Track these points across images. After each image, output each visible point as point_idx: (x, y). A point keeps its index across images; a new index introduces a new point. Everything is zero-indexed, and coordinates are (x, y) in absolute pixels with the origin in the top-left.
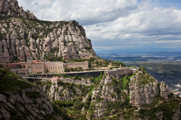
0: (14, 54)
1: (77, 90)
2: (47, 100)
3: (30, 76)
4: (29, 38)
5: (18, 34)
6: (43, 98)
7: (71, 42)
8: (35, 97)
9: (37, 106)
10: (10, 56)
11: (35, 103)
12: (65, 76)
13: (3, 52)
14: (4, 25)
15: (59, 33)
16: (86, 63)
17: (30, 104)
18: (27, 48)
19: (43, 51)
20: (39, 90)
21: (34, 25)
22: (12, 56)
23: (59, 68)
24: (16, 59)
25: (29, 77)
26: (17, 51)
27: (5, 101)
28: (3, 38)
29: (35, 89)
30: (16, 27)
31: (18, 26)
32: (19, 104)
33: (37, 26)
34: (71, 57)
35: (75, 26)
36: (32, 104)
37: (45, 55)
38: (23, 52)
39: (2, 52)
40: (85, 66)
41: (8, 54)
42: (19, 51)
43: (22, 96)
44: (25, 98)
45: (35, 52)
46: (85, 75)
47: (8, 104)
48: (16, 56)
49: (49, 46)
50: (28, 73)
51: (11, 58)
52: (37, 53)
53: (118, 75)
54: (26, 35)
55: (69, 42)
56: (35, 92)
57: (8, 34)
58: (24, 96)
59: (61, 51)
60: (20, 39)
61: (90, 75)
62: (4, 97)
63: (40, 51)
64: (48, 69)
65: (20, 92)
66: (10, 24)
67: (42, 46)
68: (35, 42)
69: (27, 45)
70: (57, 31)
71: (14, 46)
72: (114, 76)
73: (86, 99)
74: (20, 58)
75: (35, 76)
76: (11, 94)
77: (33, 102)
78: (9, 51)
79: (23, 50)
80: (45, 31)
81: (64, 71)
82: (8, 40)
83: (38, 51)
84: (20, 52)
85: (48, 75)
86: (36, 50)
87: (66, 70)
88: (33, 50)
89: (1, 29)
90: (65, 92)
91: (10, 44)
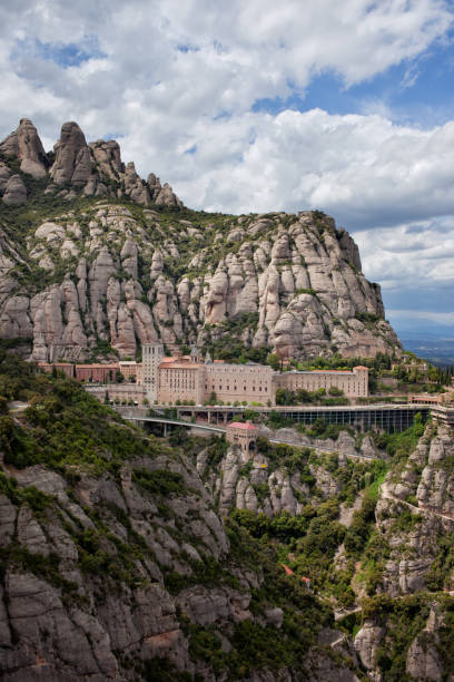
0: (98, 331)
1: (322, 475)
2: (206, 506)
3: (152, 413)
4: (153, 274)
5: (115, 261)
6: (195, 496)
7: (303, 291)
8: (165, 492)
9: (171, 524)
10: (88, 336)
11: (164, 513)
12: (278, 420)
13: (65, 322)
14: (71, 229)
15: (262, 257)
16: (361, 374)
17: (148, 516)
18: (143, 311)
19: (201, 323)
20: (180, 465)
21: (171, 228)
22: (92, 338)
23: (257, 389)
24: (104, 348)
25: (148, 416)
26: (112, 323)
27: (62, 496)
28: (67, 275)
29: (167, 462)
30: (110, 236)
31: (118, 232)
32: (108, 513)
33: (183, 233)
34: (301, 349)
35: (321, 232)
36: (153, 515)
37: (208, 340)
38: (132, 327)
39: (60, 323)
40: (354, 386)
41: (80, 329)
42: (117, 321)
43: (121, 485)
44: (129, 493)
45: (170, 324)
46: (352, 420)
47: (73, 508)
48: (107, 339)
49: (224, 304)
50: (146, 402)
51: (89, 345)
52: (178, 328)
54: (143, 265)
55: (297, 292)
56: (166, 475)
57: (82, 261)
58: (127, 484)
59: (264, 327)
60: (121, 277)
61: (372, 420)
62: (61, 484)
63: (191, 323)
64: (217, 390)
65: (115, 469)
66: (91, 224)
67: (197, 304)
68: (172, 292)
69: (145, 301)
70: (253, 249)
71: (101, 302)
73: (356, 515)
74: (122, 347)
75: (169, 413)
76: (85, 474)
77: (156, 510)
78: (83, 321)
79: (132, 317)
80: (211, 251)
81: (274, 402)
82: (82, 283)
83: (183, 324)
84: (121, 325)
85: (214, 414)
86: (177, 319)
87: (282, 399)
88: (166, 318)
89: (61, 242)
90: (275, 482)
91: (88, 295)
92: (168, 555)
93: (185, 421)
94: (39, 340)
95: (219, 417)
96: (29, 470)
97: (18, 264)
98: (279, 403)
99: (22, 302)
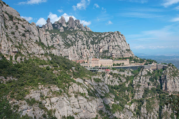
1: (122, 78)
3: (91, 68)
4: (89, 44)
5: (82, 42)
6: (103, 82)
7: (116, 46)
8: (98, 82)
9: (100, 87)
11: (99, 85)
12: (113, 69)
13: (74, 53)
14: (73, 36)
15: (108, 40)
16: (128, 60)
18: (88, 50)
21: (91, 35)
22: (79, 55)
23: (110, 64)
26: (82, 53)
27: (83, 83)
28: (74, 45)
29: (98, 77)
30: (81, 37)
31: (82, 36)
32: (90, 86)
33: (93, 36)
34: (116, 56)
35: (119, 35)
36: (97, 86)
37: (99, 55)
38: (86, 53)
40: (127, 63)
41: (77, 54)
44: (93, 82)
45: (92, 53)
46: (127, 68)
47: (85, 85)
48: (81, 56)
50: (90, 66)
51: (78, 57)
52: (94, 53)
53: (152, 69)
54: (87, 42)
55: (115, 46)
56: (98, 79)
57: (76, 42)
58: (93, 81)
59: (110, 53)
60: (83, 44)
61: (130, 68)
62: (83, 81)
63: (96, 52)
64: (102, 64)
65: (90, 78)
66: (77, 35)
68: (92, 47)
69: (88, 48)
70: (107, 38)
71: (80, 49)
72: (148, 69)
73: (129, 85)
75: (94, 68)
76: (86, 79)
80: (99, 39)
82: (76, 46)
84: (84, 53)
85: (102, 68)
86: (94, 52)
87: (114, 65)
88: (92, 51)
89: (72, 39)
90: (114, 80)
91: (78, 48)
92: (100, 93)
93: (97, 70)
94: (70, 56)
95: (103, 68)
96: (77, 79)
97: (65, 43)
98: (113, 66)
99: (66, 50)
